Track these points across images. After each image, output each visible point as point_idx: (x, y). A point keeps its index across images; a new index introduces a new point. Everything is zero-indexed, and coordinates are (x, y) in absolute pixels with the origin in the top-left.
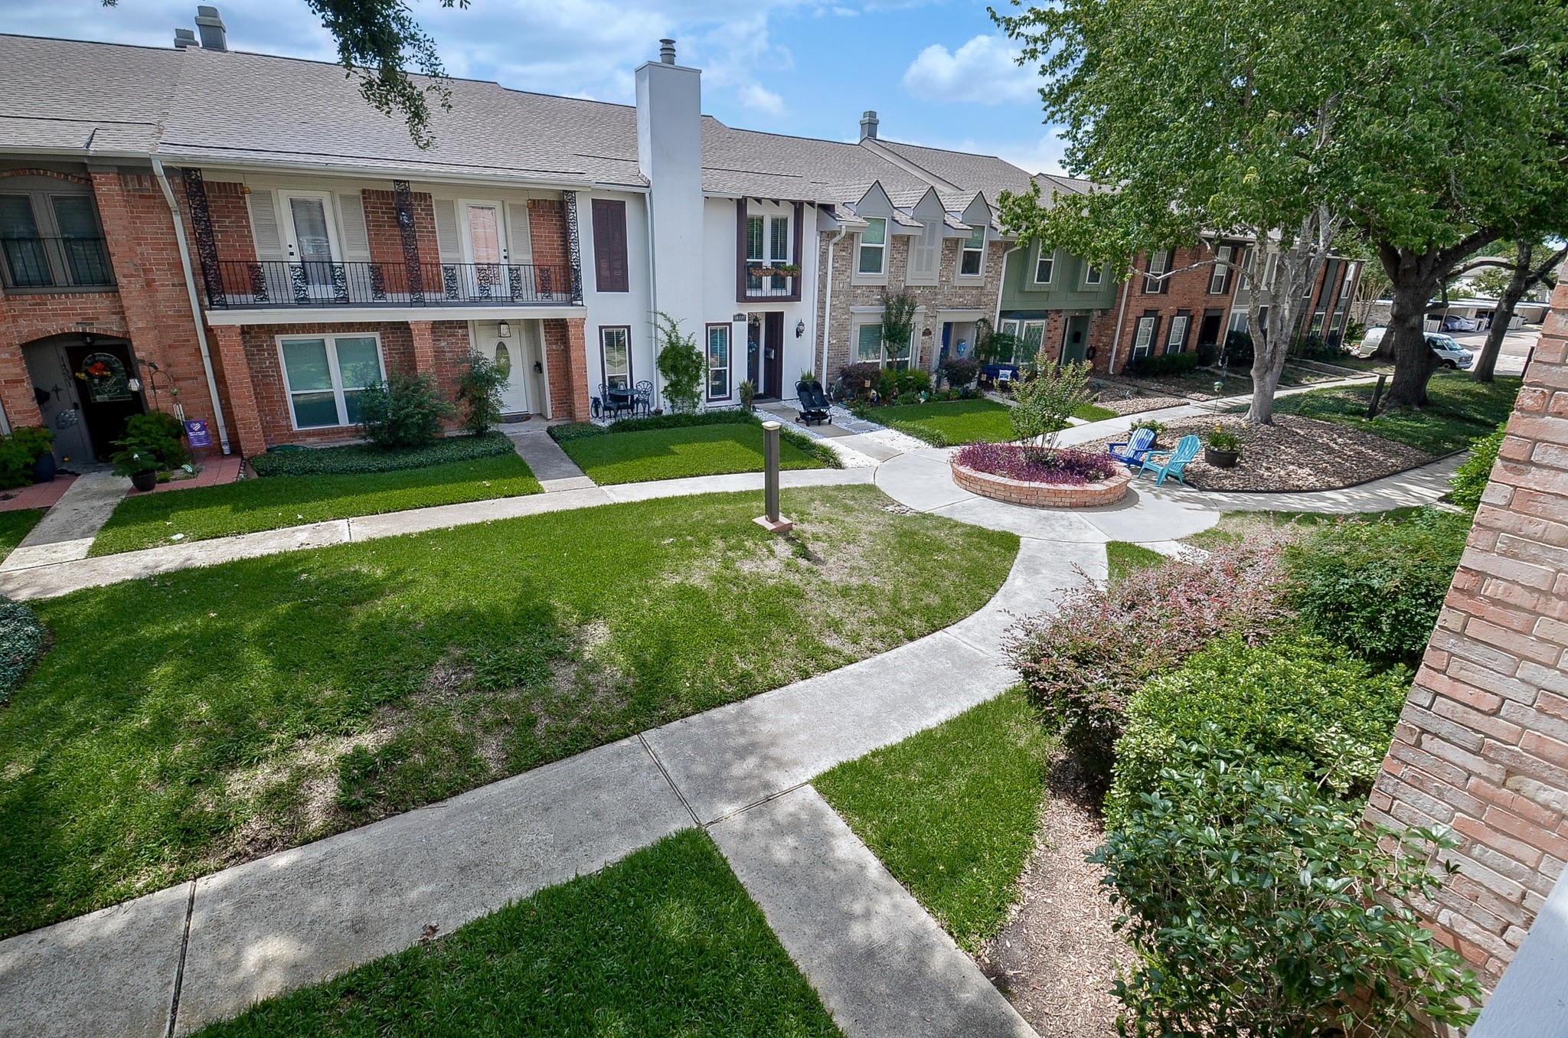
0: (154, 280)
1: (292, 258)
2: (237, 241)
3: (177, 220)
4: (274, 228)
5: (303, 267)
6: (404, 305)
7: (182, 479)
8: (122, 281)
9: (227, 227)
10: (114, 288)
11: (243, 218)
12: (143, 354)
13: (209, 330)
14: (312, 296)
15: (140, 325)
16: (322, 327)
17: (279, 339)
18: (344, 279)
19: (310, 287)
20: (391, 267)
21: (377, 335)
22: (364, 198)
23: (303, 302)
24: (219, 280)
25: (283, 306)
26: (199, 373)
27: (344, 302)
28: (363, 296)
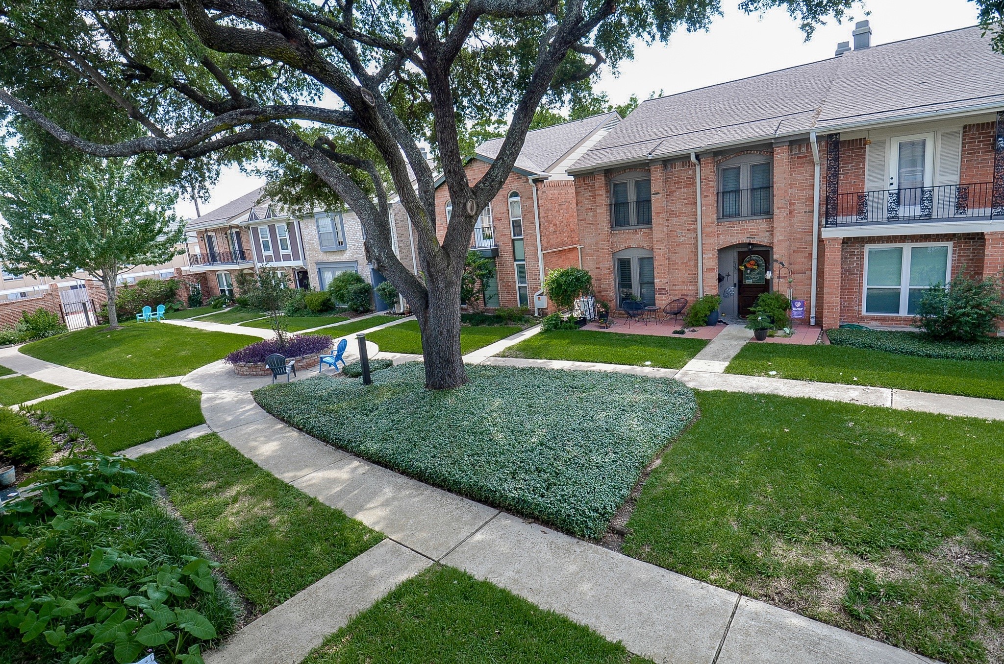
0: (794, 210)
1: (892, 187)
2: (854, 179)
3: (817, 169)
4: (882, 167)
5: (898, 194)
6: (984, 218)
7: (780, 337)
8: (776, 211)
9: (849, 170)
10: (771, 216)
11: (861, 162)
12: (778, 256)
13: (821, 241)
14: (901, 215)
15: (781, 238)
16: (903, 239)
17: (867, 247)
18: (931, 200)
19: (901, 208)
20: (978, 187)
21: (950, 245)
22: (964, 132)
23: (894, 219)
24: (835, 207)
25: (877, 223)
26: (807, 270)
27: (928, 217)
28: (946, 212)
